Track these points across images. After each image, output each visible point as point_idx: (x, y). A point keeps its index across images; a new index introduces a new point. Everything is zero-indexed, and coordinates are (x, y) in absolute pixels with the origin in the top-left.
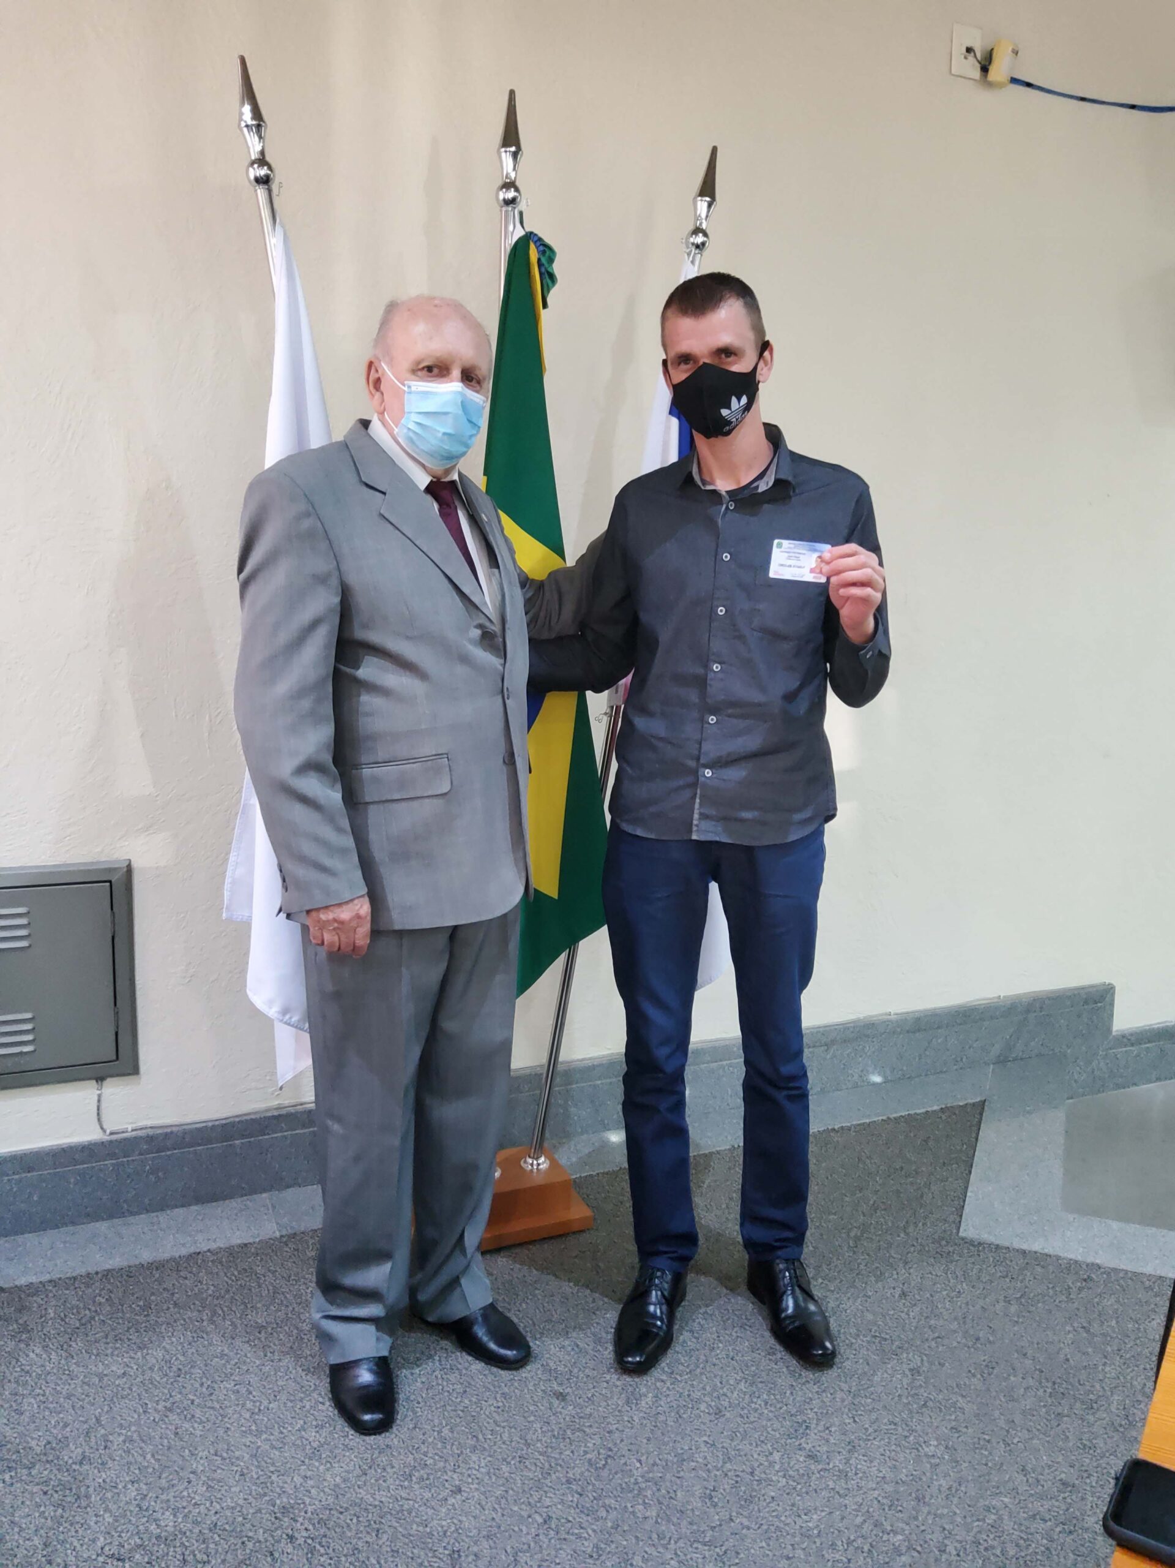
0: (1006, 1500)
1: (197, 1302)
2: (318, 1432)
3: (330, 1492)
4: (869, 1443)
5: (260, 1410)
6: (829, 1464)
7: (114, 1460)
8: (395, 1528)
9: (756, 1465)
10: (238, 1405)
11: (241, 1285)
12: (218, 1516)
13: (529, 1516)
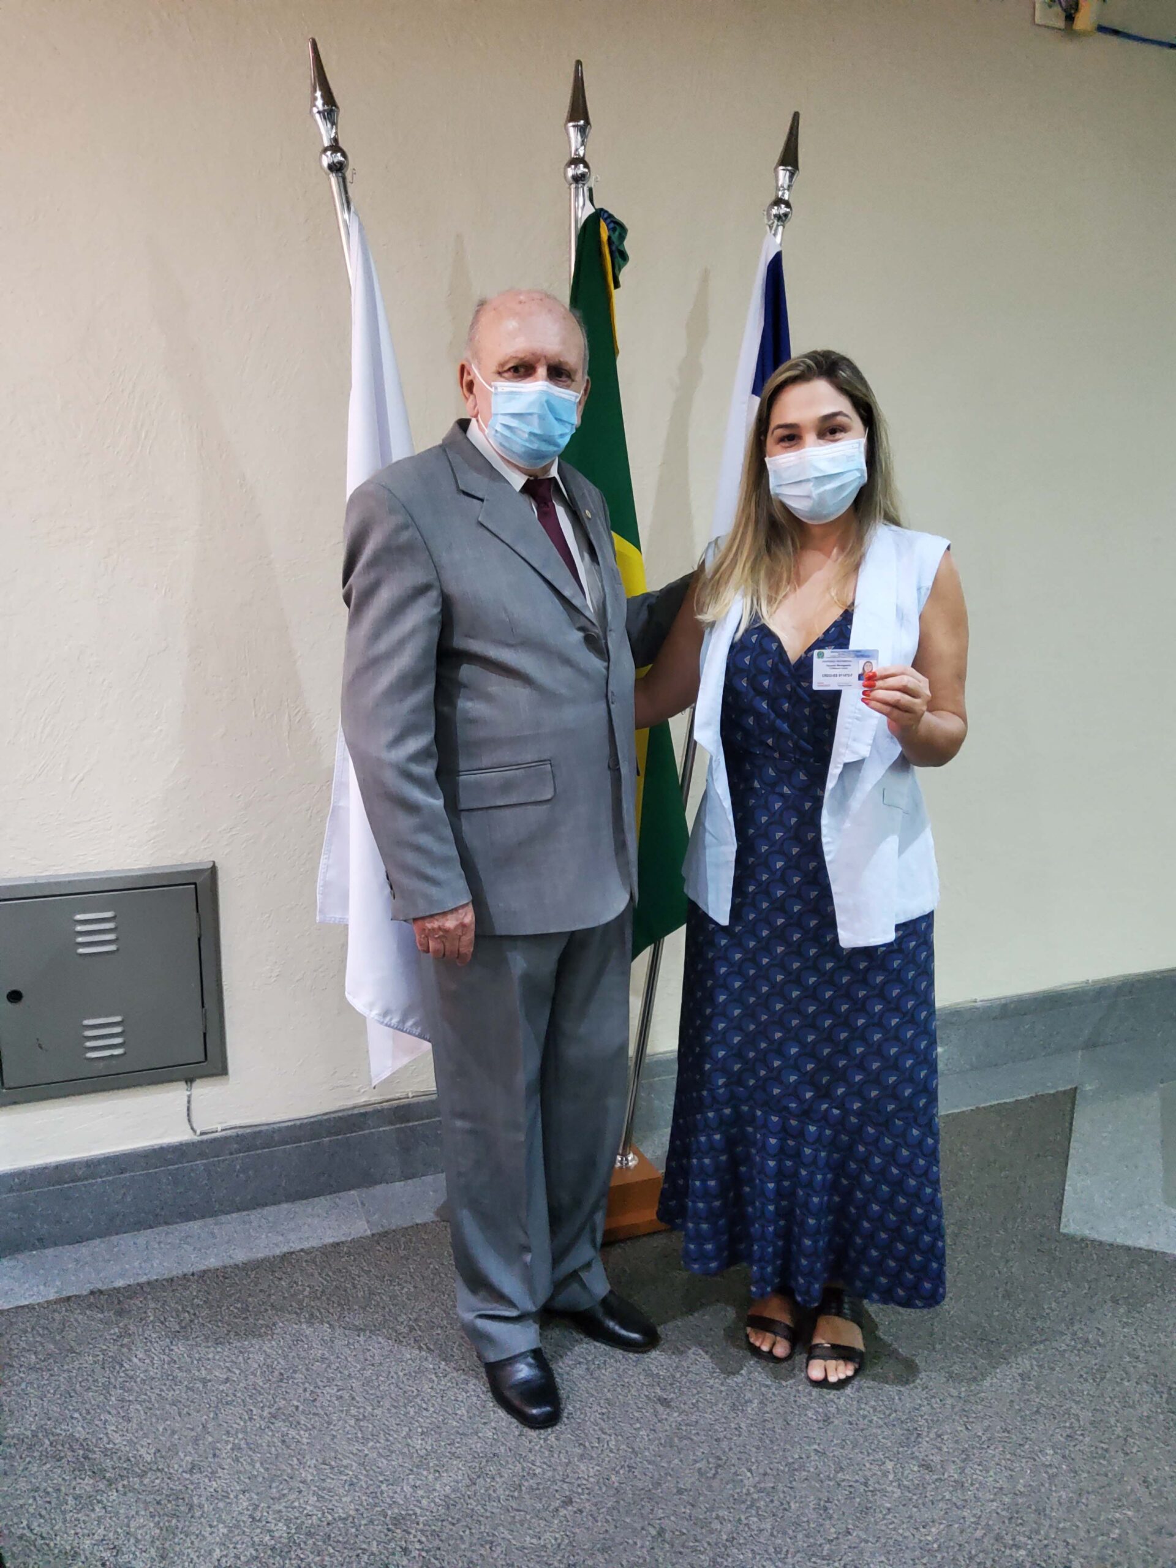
0: (1130, 1513)
1: (294, 1304)
2: (422, 1439)
3: (441, 1502)
4: (984, 1451)
5: (364, 1416)
6: (944, 1474)
7: (223, 1469)
8: (509, 1540)
9: (869, 1474)
10: (342, 1411)
11: (336, 1287)
12: (331, 1527)
13: (643, 1529)
